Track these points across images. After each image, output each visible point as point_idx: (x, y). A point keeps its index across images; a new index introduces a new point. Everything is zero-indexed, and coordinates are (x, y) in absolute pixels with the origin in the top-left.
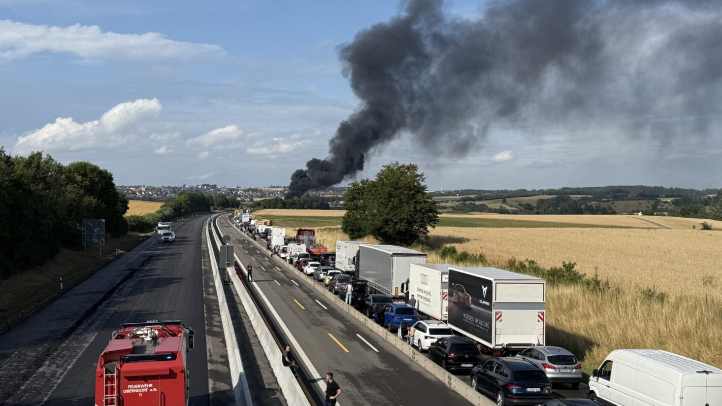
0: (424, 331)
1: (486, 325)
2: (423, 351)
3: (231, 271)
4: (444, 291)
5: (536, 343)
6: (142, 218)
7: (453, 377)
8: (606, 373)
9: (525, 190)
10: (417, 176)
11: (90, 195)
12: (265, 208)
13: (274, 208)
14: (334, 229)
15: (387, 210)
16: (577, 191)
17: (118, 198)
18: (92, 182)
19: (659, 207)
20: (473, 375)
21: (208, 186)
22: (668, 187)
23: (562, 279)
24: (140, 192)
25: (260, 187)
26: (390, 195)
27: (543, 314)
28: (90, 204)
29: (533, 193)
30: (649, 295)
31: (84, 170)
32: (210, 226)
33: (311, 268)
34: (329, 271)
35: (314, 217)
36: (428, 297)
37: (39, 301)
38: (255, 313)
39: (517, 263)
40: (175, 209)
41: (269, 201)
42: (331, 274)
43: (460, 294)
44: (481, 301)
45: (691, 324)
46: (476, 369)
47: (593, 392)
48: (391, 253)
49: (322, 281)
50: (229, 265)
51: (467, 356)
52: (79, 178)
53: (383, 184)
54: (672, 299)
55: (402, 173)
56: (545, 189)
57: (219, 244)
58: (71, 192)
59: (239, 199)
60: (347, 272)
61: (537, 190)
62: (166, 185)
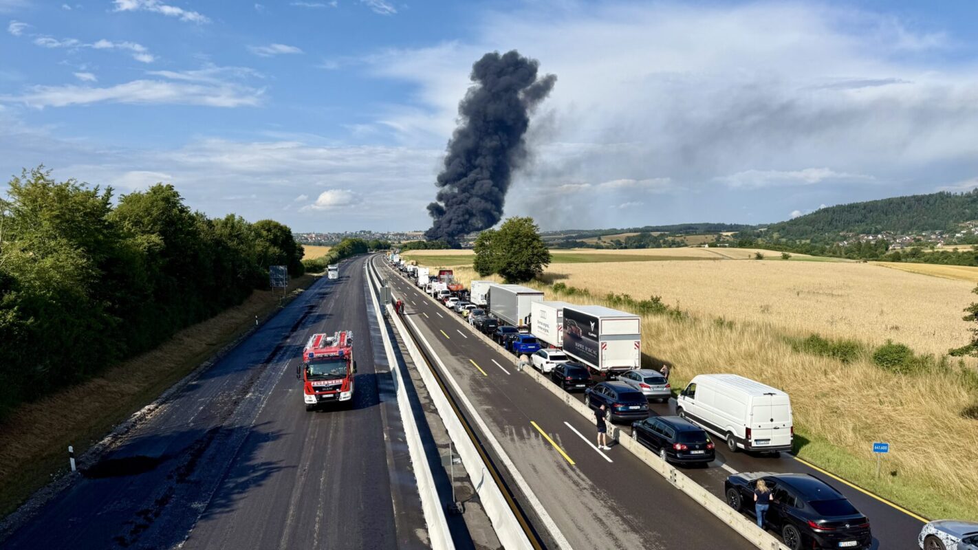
0: (546, 357)
1: (594, 352)
2: (545, 374)
3: (389, 307)
4: (560, 324)
5: (633, 366)
6: (315, 261)
7: (570, 396)
8: (690, 393)
9: (615, 229)
10: (533, 226)
11: (274, 246)
12: (411, 249)
13: (418, 249)
14: (467, 268)
15: (510, 254)
16: (656, 229)
17: (296, 247)
18: (276, 236)
19: (721, 240)
20: (586, 395)
21: (364, 232)
22: (729, 224)
23: (650, 310)
24: (311, 238)
25: (406, 232)
26: (512, 243)
27: (638, 343)
28: (274, 253)
29: (622, 231)
30: (720, 323)
31: (269, 226)
32: (368, 266)
33: (452, 302)
34: (467, 306)
35: (450, 256)
36: (547, 328)
37: (241, 336)
38: (411, 344)
39: (614, 297)
40: (340, 253)
41: (414, 243)
42: (468, 308)
43: (573, 327)
44: (589, 334)
45: (754, 347)
46: (588, 390)
47: (680, 407)
48: (516, 293)
49: (461, 313)
50: (387, 303)
51: (580, 379)
52: (265, 233)
53: (506, 234)
54: (739, 326)
55: (521, 224)
56: (631, 227)
57: (379, 286)
58: (259, 245)
59: (390, 242)
60: (481, 306)
61: (625, 228)
62: (332, 232)
